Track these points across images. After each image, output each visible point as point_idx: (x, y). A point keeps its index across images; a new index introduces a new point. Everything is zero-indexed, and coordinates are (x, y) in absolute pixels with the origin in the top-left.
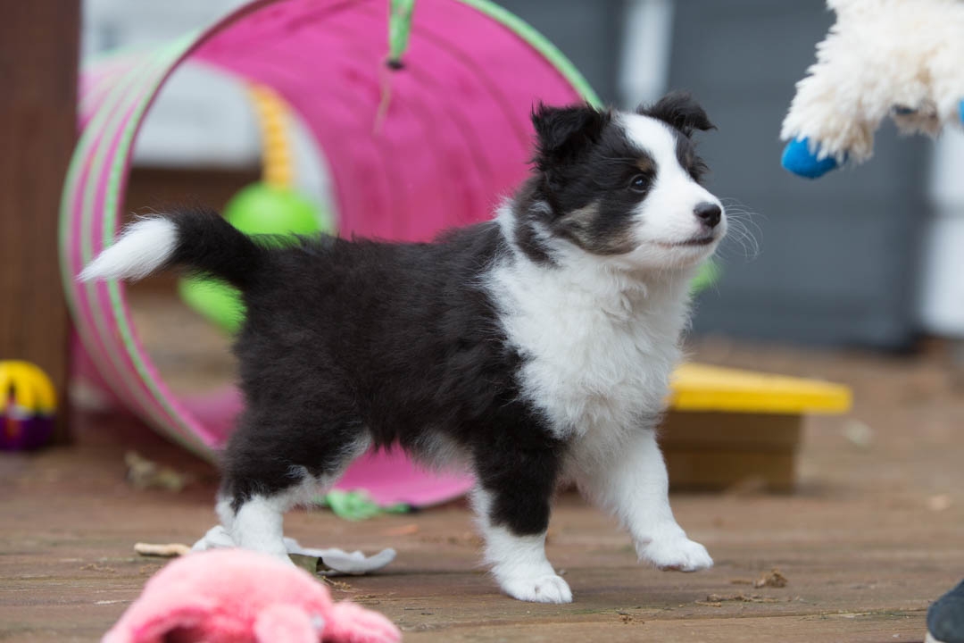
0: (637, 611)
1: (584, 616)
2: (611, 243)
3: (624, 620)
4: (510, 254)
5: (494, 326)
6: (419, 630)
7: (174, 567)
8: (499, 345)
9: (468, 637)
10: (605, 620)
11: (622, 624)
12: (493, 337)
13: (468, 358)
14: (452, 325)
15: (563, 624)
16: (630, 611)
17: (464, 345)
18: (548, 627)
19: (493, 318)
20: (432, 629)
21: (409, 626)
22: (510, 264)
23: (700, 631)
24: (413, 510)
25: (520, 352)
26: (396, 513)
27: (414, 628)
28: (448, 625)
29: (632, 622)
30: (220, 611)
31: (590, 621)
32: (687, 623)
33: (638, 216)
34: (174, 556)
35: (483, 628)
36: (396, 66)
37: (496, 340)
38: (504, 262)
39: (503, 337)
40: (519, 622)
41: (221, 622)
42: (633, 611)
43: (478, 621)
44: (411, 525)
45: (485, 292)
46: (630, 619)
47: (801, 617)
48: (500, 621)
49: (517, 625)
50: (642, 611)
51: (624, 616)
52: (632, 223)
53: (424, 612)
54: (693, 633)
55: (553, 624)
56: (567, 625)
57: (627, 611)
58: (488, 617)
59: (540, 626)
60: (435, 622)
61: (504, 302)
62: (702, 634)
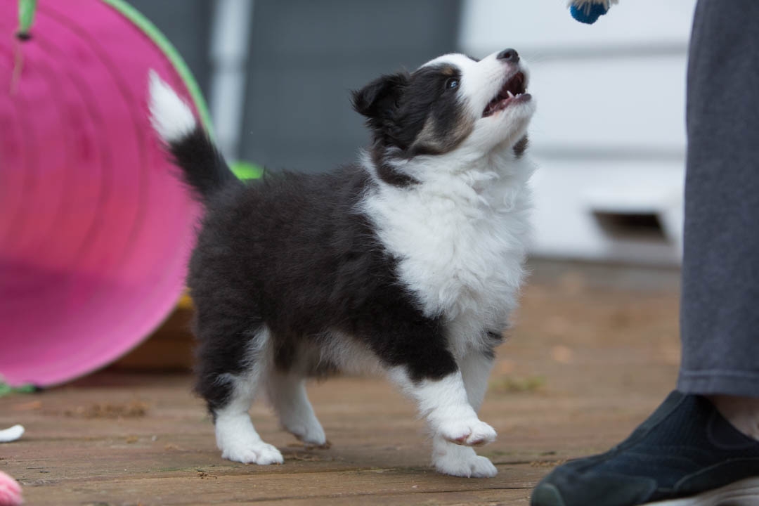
0: (212, 469)
1: (170, 473)
3: (201, 475)
4: (376, 185)
5: (373, 240)
6: (37, 485)
8: (380, 253)
9: (76, 490)
10: (186, 476)
11: (199, 479)
12: (374, 248)
13: (356, 266)
14: (341, 241)
15: (153, 479)
16: (206, 468)
17: (352, 256)
18: (141, 481)
19: (372, 233)
20: (48, 485)
21: (30, 482)
22: (376, 193)
23: (261, 484)
24: (38, 390)
26: (23, 393)
27: (33, 483)
28: (60, 481)
29: (207, 477)
31: (174, 477)
32: (250, 478)
35: (88, 483)
37: (378, 250)
38: (372, 191)
39: (382, 247)
40: (118, 478)
42: (208, 468)
43: (84, 477)
44: (36, 402)
45: (364, 215)
46: (206, 475)
47: (341, 473)
48: (102, 478)
49: (116, 480)
50: (216, 469)
51: (201, 473)
53: (42, 470)
54: (255, 486)
55: (144, 479)
56: (156, 480)
57: (203, 469)
58: (92, 474)
59: (134, 481)
60: (51, 479)
61: (379, 221)
62: (262, 486)
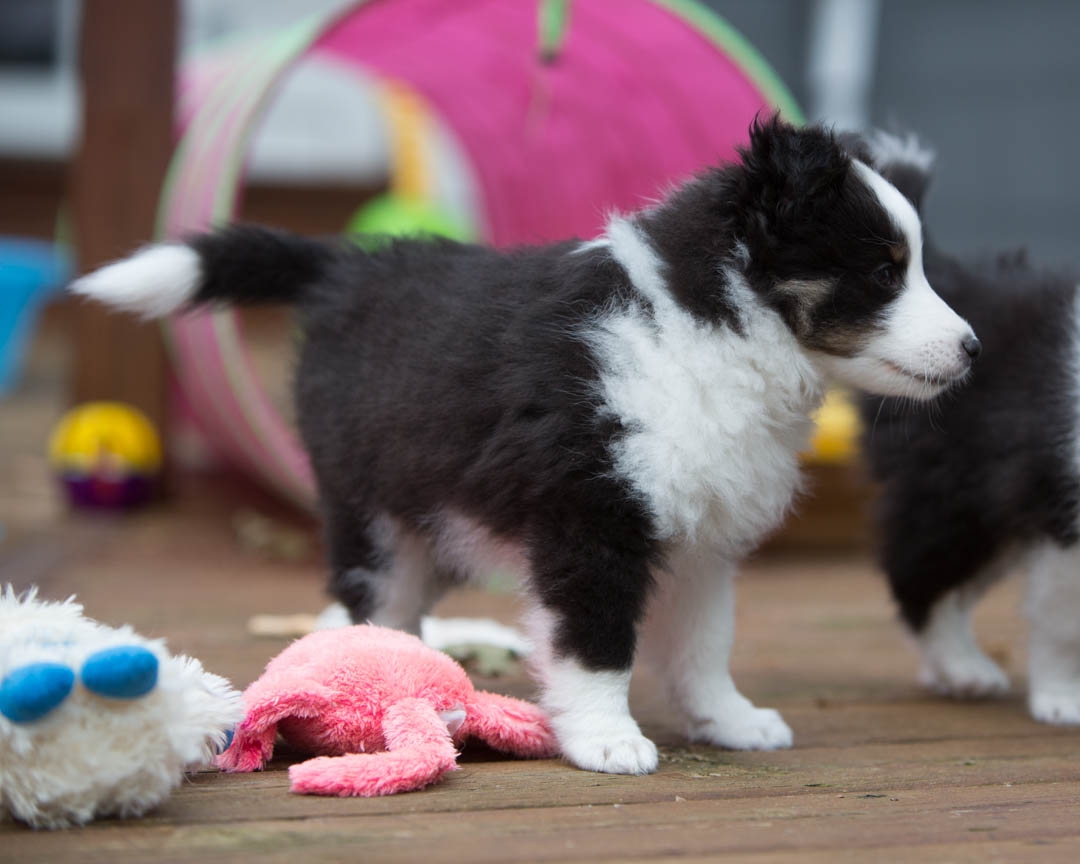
2: (829, 340)
7: (296, 647)
25: (624, 421)
30: (342, 702)
33: (884, 321)
34: (299, 636)
36: (552, 60)
41: (342, 714)
52: (875, 328)
